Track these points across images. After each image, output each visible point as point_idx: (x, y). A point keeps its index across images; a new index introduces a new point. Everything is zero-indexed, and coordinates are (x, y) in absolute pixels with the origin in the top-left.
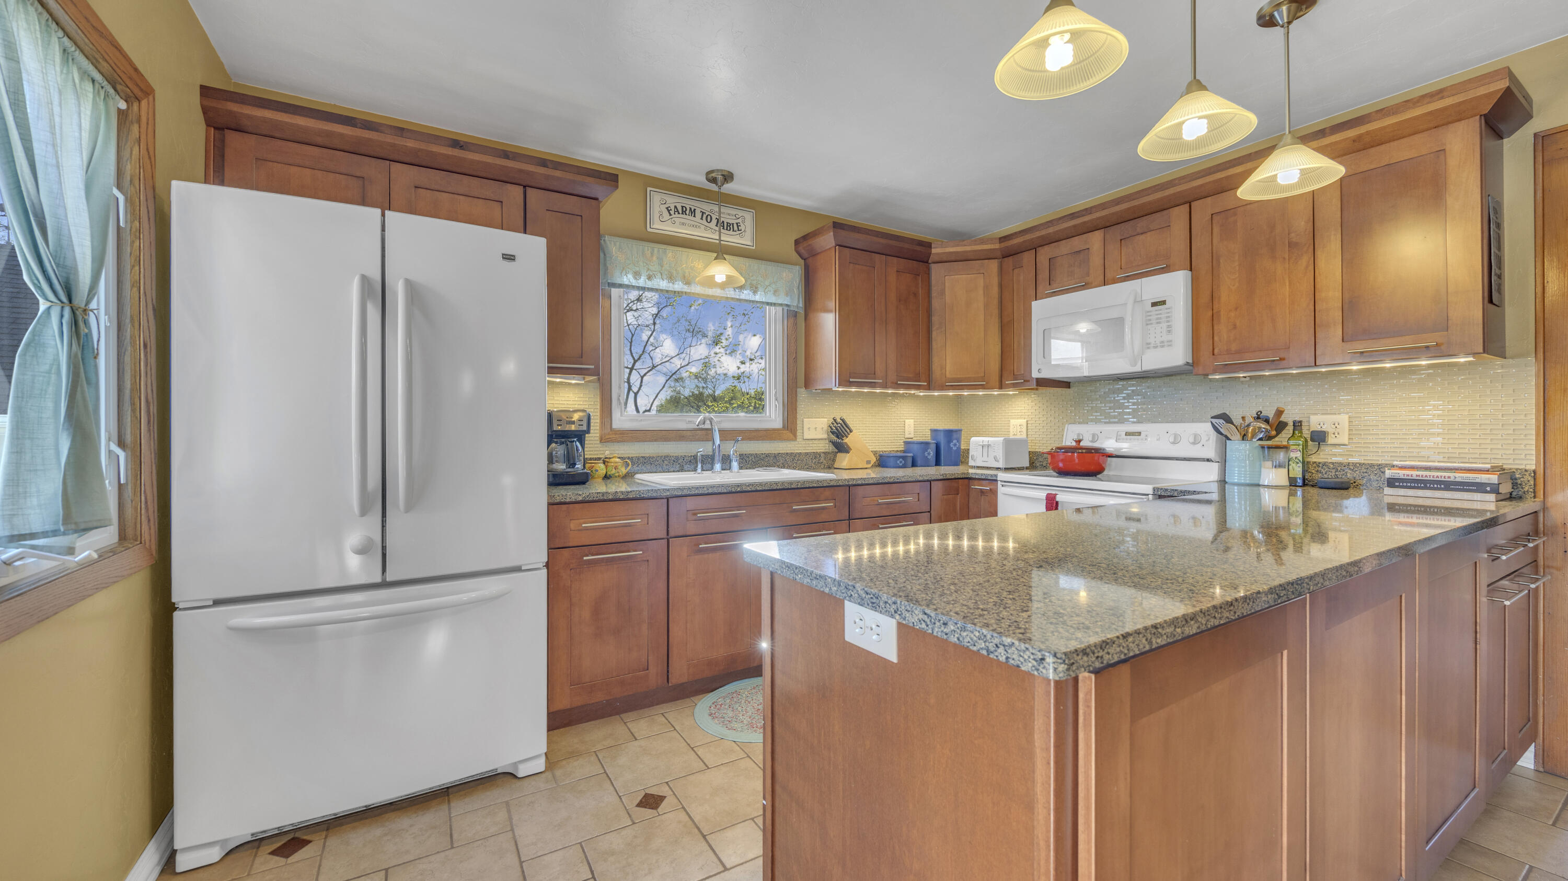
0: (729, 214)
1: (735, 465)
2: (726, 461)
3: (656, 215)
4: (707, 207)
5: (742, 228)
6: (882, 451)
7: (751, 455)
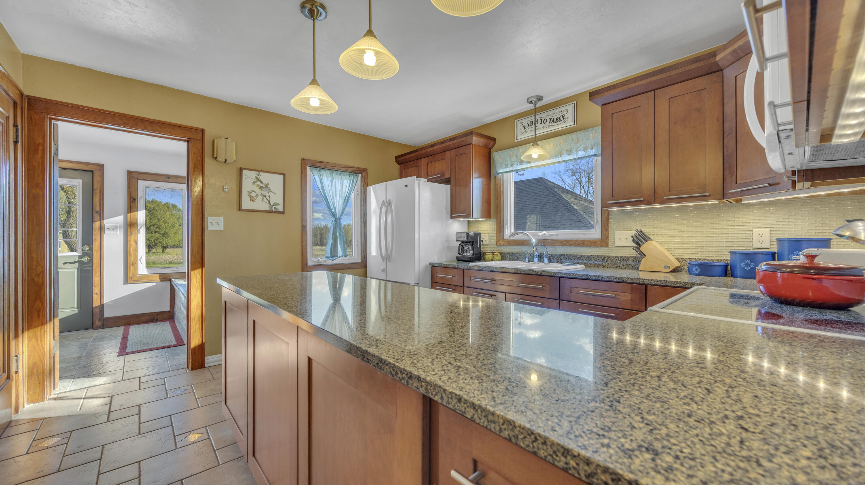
0: (557, 113)
1: (546, 260)
2: (541, 258)
3: (518, 131)
4: (543, 115)
5: (566, 116)
6: (708, 260)
7: (570, 255)
